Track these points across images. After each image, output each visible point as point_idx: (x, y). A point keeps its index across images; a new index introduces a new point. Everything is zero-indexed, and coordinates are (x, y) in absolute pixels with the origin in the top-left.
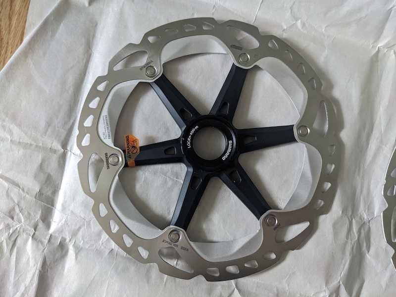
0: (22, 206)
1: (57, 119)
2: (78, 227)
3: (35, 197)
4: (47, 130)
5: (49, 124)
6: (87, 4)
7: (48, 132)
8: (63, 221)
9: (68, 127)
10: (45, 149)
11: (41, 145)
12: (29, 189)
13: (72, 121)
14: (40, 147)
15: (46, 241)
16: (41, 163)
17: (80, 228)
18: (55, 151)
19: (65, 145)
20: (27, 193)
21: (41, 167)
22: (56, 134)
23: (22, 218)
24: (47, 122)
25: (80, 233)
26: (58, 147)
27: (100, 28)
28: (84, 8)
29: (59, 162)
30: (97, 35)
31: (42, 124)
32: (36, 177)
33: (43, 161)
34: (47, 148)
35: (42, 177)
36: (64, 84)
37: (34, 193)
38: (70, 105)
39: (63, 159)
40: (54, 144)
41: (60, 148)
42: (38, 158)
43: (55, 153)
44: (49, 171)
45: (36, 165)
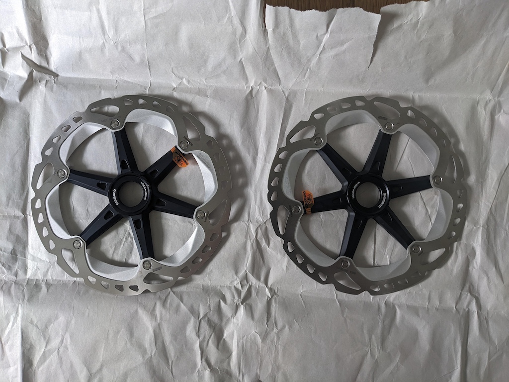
0: (3, 261)
1: (14, 193)
2: (46, 269)
3: (11, 254)
4: (9, 203)
5: (9, 198)
6: (18, 101)
7: (9, 205)
8: (35, 267)
9: (24, 197)
10: (10, 217)
11: (6, 215)
12: (5, 248)
13: (26, 192)
14: (6, 217)
15: (25, 284)
16: (10, 228)
17: (48, 270)
18: (18, 218)
19: (24, 211)
20: (5, 251)
21: (10, 231)
22: (16, 204)
23: (5, 270)
24: (7, 197)
25: (49, 274)
26: (20, 214)
27: (32, 117)
28: (17, 104)
29: (23, 224)
30: (31, 123)
31: (4, 199)
32: (8, 239)
33: (11, 226)
34: (11, 216)
35: (13, 238)
36: (13, 166)
37: (10, 251)
38: (22, 181)
39: (25, 222)
40: (16, 212)
41: (21, 214)
42: (7, 224)
43: (18, 219)
44: (17, 232)
45: (6, 230)
